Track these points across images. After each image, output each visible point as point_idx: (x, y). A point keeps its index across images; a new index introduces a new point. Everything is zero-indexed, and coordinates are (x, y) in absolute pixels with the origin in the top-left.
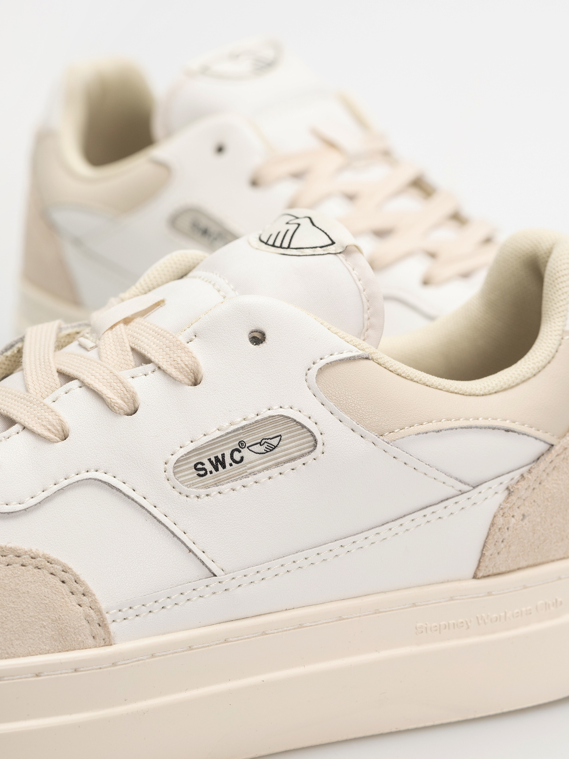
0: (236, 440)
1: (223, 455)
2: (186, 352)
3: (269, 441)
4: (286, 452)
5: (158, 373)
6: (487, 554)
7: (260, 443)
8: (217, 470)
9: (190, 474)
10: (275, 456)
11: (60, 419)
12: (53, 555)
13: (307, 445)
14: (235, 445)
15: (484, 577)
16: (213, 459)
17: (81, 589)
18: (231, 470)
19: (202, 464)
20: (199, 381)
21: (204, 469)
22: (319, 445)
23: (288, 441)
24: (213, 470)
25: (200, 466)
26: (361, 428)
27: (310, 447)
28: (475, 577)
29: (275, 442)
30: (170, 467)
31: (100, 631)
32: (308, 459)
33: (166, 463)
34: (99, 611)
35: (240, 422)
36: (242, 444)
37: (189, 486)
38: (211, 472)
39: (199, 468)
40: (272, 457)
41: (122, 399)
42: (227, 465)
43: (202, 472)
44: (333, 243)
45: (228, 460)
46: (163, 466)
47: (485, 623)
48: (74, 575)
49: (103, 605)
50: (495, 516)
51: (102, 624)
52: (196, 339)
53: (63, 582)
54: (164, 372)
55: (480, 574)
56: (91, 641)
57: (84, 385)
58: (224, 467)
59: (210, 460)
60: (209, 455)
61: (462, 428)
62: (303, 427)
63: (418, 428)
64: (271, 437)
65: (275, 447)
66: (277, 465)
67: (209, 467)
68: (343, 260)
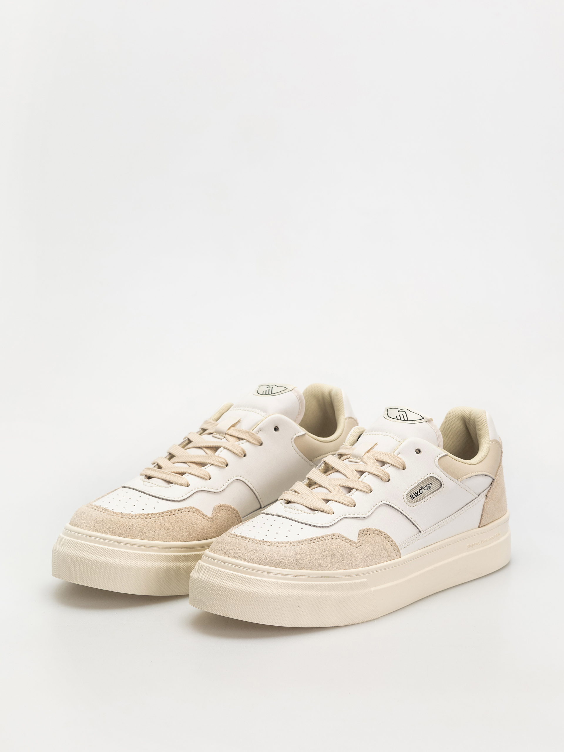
0: (420, 486)
1: (417, 491)
2: (399, 459)
3: (428, 485)
4: (433, 489)
5: (391, 467)
6: (483, 518)
7: (426, 486)
8: (416, 497)
9: (409, 499)
10: (431, 490)
11: (369, 485)
12: (381, 530)
13: (438, 486)
14: (420, 488)
15: (481, 527)
16: (415, 493)
17: (391, 540)
18: (420, 496)
19: (412, 495)
20: (405, 468)
21: (413, 497)
22: (443, 485)
23: (434, 484)
24: (415, 497)
25: (412, 496)
26: (452, 478)
27: (439, 486)
28: (479, 527)
29: (430, 486)
30: (405, 497)
31: (398, 553)
32: (439, 490)
33: (403, 496)
34: (397, 546)
35: (421, 480)
36: (422, 487)
37: (410, 503)
38: (415, 498)
39: (411, 496)
40: (429, 491)
41: (385, 476)
42: (419, 495)
43: (413, 498)
44: (423, 418)
45: (419, 493)
46: (403, 497)
47: (483, 543)
48: (388, 535)
49: (397, 544)
50: (484, 505)
51: (398, 551)
52: (400, 454)
53: (385, 538)
54: (394, 466)
55: (481, 526)
56: (396, 557)
57: (370, 473)
58: (418, 496)
59: (414, 493)
60: (414, 492)
61: (476, 475)
62: (437, 479)
63: (465, 477)
64: (429, 484)
65: (430, 487)
66: (431, 493)
67: (414, 496)
68: (428, 423)
